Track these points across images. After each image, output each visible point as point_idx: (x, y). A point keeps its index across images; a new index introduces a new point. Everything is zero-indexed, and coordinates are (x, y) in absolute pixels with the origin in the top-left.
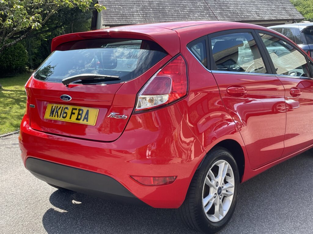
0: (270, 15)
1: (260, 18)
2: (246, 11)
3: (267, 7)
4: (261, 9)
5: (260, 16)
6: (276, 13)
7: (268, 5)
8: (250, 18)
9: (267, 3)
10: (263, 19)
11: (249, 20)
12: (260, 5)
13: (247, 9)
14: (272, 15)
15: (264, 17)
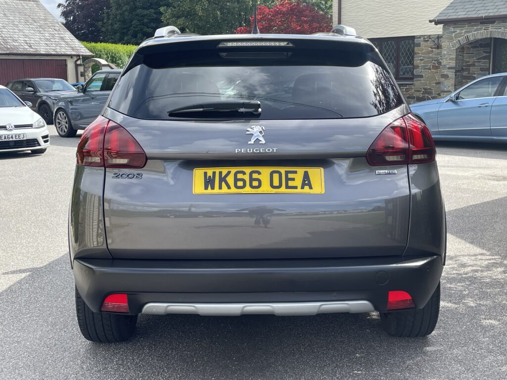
0: (47, 48)
1: (34, 50)
2: (9, 38)
3: (38, 35)
4: (30, 37)
5: (33, 47)
6: (54, 45)
7: (38, 32)
8: (20, 50)
9: (36, 29)
10: (38, 52)
11: (20, 52)
12: (28, 31)
13: (11, 36)
14: (48, 48)
15: (39, 50)
